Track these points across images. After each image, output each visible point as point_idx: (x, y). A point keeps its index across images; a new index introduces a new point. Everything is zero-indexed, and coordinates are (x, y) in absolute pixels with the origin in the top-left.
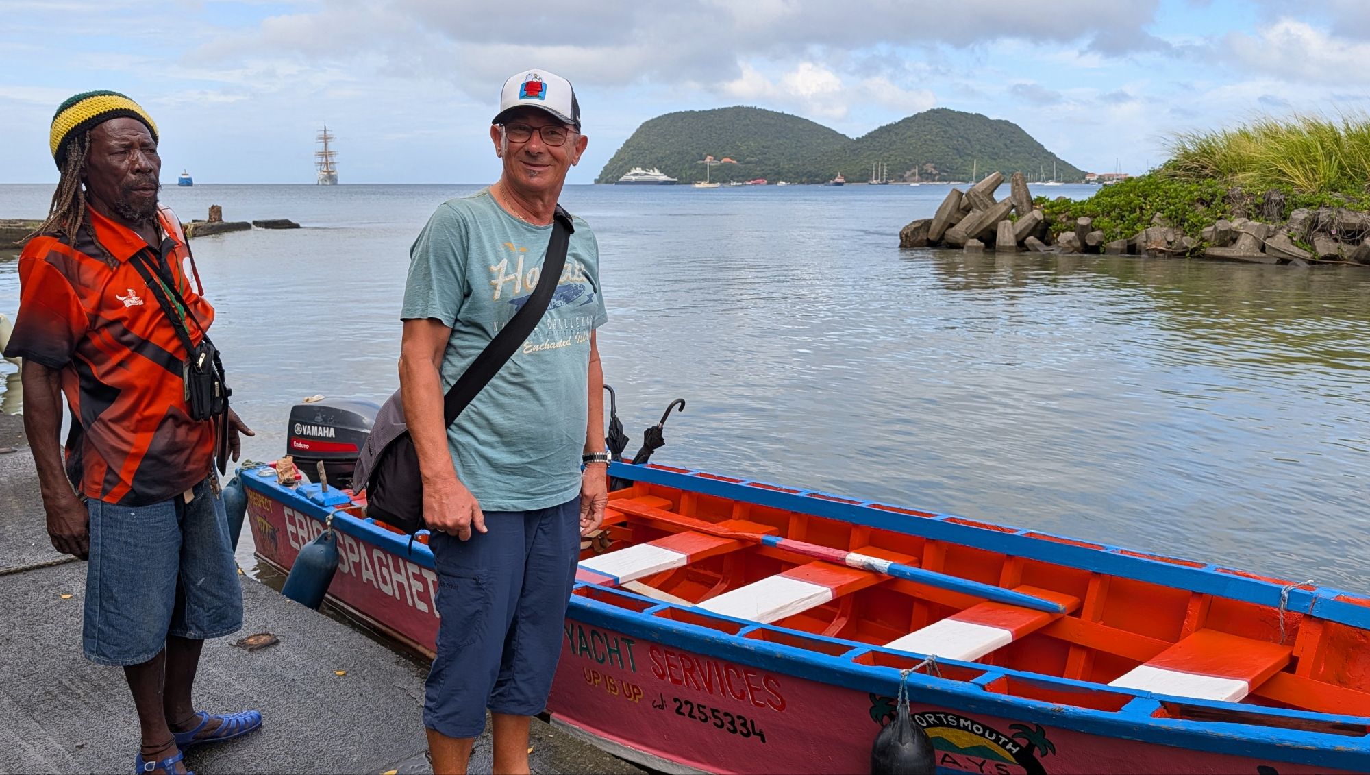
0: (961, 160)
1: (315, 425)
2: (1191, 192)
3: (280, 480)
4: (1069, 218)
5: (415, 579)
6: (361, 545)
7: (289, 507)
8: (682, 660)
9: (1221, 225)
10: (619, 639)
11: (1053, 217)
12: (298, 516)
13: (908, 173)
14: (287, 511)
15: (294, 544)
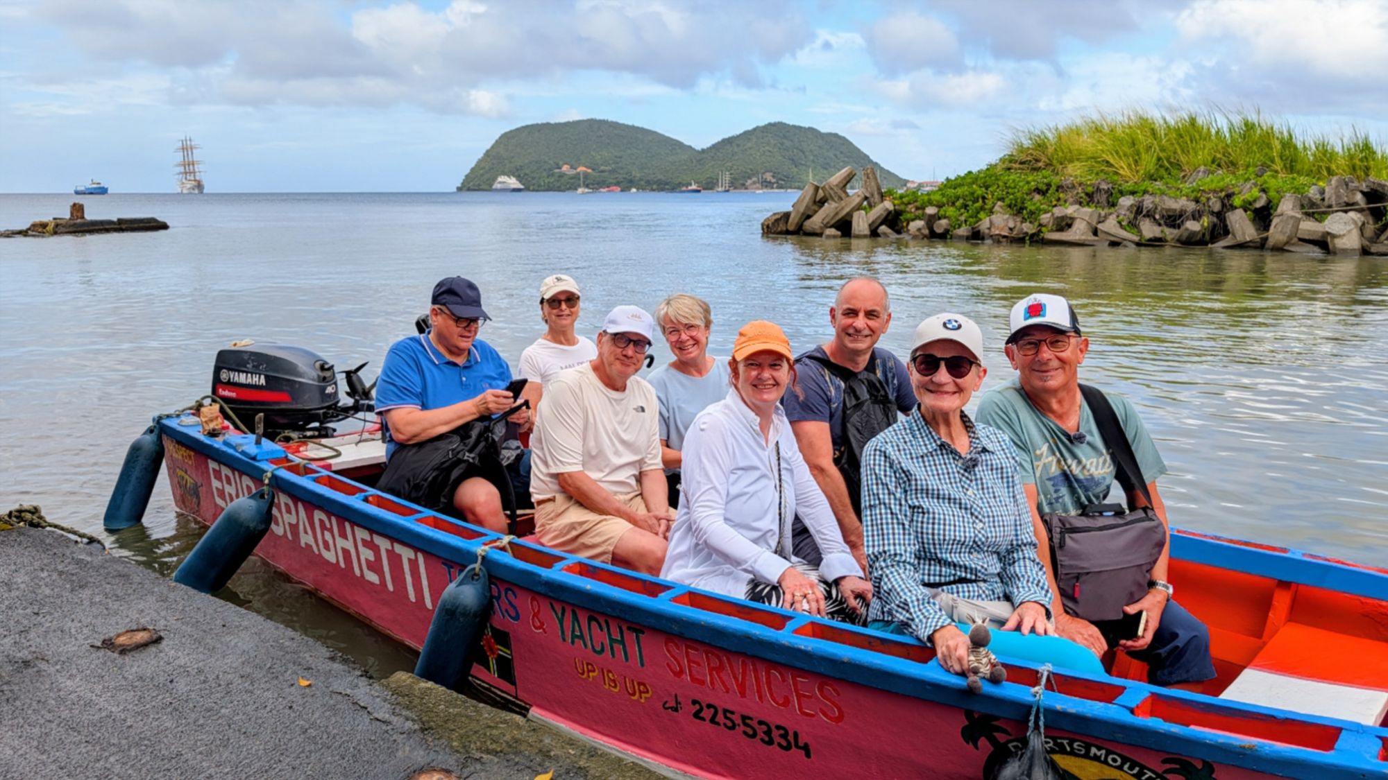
0: (796, 170)
1: (243, 372)
2: (1028, 183)
3: (204, 430)
4: (917, 208)
5: (364, 546)
6: (300, 506)
7: (214, 460)
8: (707, 657)
9: (1058, 212)
10: (624, 628)
11: (902, 207)
12: (225, 471)
13: (749, 182)
14: (212, 465)
15: (219, 501)
